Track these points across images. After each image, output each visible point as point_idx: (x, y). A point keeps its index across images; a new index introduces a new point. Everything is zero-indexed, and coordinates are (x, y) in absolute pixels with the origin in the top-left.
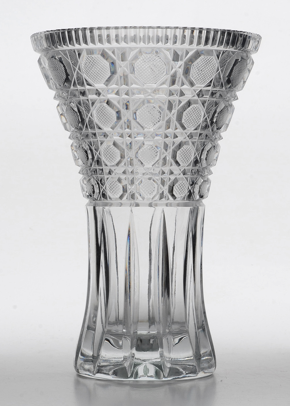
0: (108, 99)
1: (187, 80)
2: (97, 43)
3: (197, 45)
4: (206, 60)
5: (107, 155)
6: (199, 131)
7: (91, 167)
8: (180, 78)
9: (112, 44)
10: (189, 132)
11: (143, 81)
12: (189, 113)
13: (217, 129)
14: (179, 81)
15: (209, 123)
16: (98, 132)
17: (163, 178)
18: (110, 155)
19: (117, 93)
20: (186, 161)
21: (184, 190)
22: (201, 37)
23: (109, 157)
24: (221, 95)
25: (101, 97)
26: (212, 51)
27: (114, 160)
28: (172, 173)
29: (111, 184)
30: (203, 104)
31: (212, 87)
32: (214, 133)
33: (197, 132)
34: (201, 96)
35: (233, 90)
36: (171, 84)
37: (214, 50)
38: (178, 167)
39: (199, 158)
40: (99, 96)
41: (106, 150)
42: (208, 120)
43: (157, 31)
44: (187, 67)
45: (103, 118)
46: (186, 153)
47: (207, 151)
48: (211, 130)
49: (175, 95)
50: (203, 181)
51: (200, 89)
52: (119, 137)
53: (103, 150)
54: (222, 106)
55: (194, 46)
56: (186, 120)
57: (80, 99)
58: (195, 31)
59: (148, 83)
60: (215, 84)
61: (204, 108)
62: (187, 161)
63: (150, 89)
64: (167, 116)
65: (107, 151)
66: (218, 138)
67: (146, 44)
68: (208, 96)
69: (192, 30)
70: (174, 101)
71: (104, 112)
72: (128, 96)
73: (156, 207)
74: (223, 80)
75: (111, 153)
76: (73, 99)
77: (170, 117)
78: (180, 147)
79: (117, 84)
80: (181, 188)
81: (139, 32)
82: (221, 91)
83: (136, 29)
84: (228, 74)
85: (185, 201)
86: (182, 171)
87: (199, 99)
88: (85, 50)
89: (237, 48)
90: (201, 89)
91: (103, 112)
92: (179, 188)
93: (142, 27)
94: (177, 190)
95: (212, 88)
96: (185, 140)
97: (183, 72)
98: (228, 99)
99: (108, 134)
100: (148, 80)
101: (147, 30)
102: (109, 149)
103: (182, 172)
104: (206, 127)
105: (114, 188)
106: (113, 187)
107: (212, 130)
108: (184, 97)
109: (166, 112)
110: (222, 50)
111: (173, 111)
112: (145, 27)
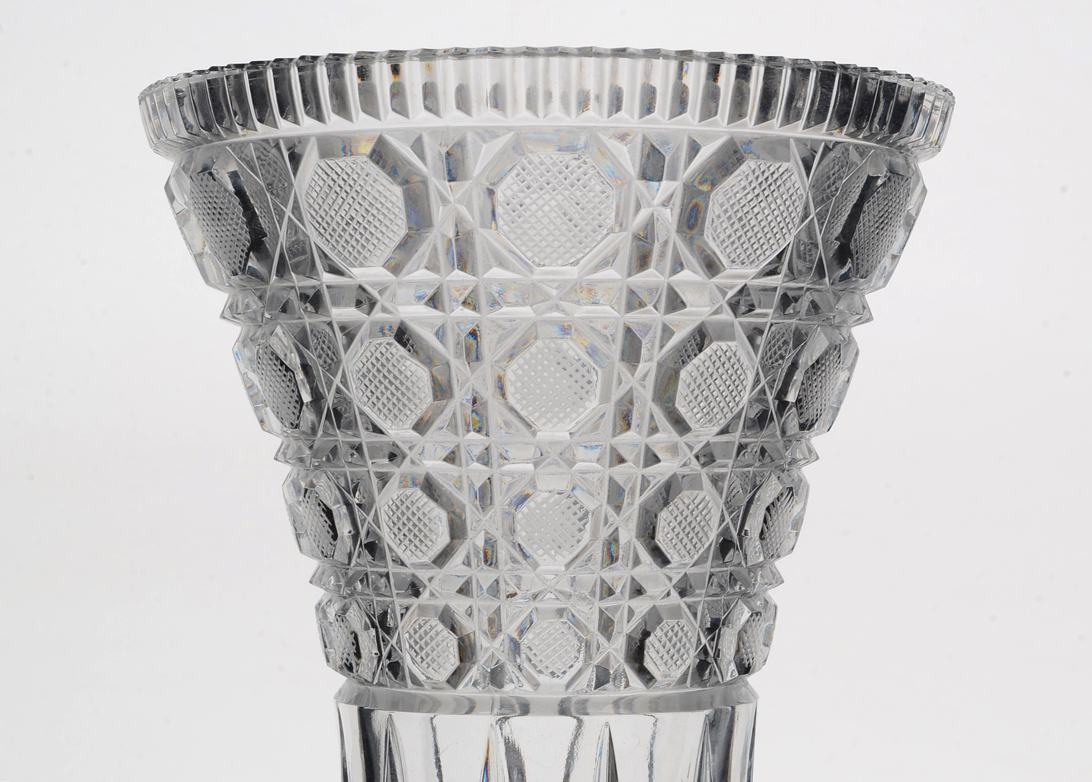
0: (402, 323)
1: (692, 251)
2: (357, 113)
3: (732, 120)
4: (766, 175)
5: (400, 525)
6: (736, 437)
7: (348, 567)
8: (666, 243)
9: (410, 115)
10: (699, 442)
11: (529, 254)
12: (702, 374)
13: (803, 427)
14: (662, 255)
15: (773, 407)
16: (367, 443)
17: (606, 609)
18: (412, 528)
19: (434, 301)
20: (689, 546)
21: (682, 650)
22: (745, 90)
23: (407, 534)
24: (814, 306)
25: (378, 315)
26: (784, 142)
27: (426, 546)
28: (638, 591)
29: (416, 632)
30: (751, 340)
31: (786, 276)
32: (790, 441)
33: (731, 442)
34: (743, 308)
35: (855, 288)
36: (634, 265)
37: (792, 141)
38: (662, 567)
39: (735, 534)
40: (369, 314)
41: (398, 508)
42: (770, 397)
43: (581, 66)
44: (694, 201)
45: (384, 390)
46: (689, 519)
47: (764, 509)
48: (778, 433)
49: (650, 307)
50: (751, 616)
51: (740, 283)
52: (445, 463)
53: (387, 508)
54: (817, 346)
55: (720, 122)
56: (691, 397)
57: (305, 323)
58: (724, 67)
59: (547, 261)
60: (795, 266)
61: (756, 353)
62: (695, 546)
63: (555, 285)
64: (620, 384)
65: (400, 511)
66: (805, 458)
67: (537, 116)
68: (771, 311)
69: (711, 65)
70: (647, 328)
71: (386, 369)
72: (474, 309)
73: (582, 717)
74: (824, 252)
75: (415, 520)
76: (280, 321)
77: (631, 388)
78: (668, 496)
79: (433, 267)
80: (674, 646)
81: (513, 70)
82: (817, 290)
83: (497, 61)
84: (840, 230)
85: (687, 687)
86: (674, 581)
87: (736, 321)
88: (313, 140)
89: (872, 134)
90: (746, 285)
91: (385, 371)
92: (664, 647)
93: (524, 50)
94: (658, 652)
95: (784, 282)
96: (686, 471)
97: (679, 221)
98: (837, 320)
99: (405, 448)
100: (549, 250)
101: (541, 61)
102: (408, 503)
103: (674, 587)
104: (762, 420)
105: (430, 646)
106: (424, 641)
107: (783, 432)
108: (680, 314)
109: (616, 371)
110: (822, 141)
111: (642, 367)
112: (536, 49)
